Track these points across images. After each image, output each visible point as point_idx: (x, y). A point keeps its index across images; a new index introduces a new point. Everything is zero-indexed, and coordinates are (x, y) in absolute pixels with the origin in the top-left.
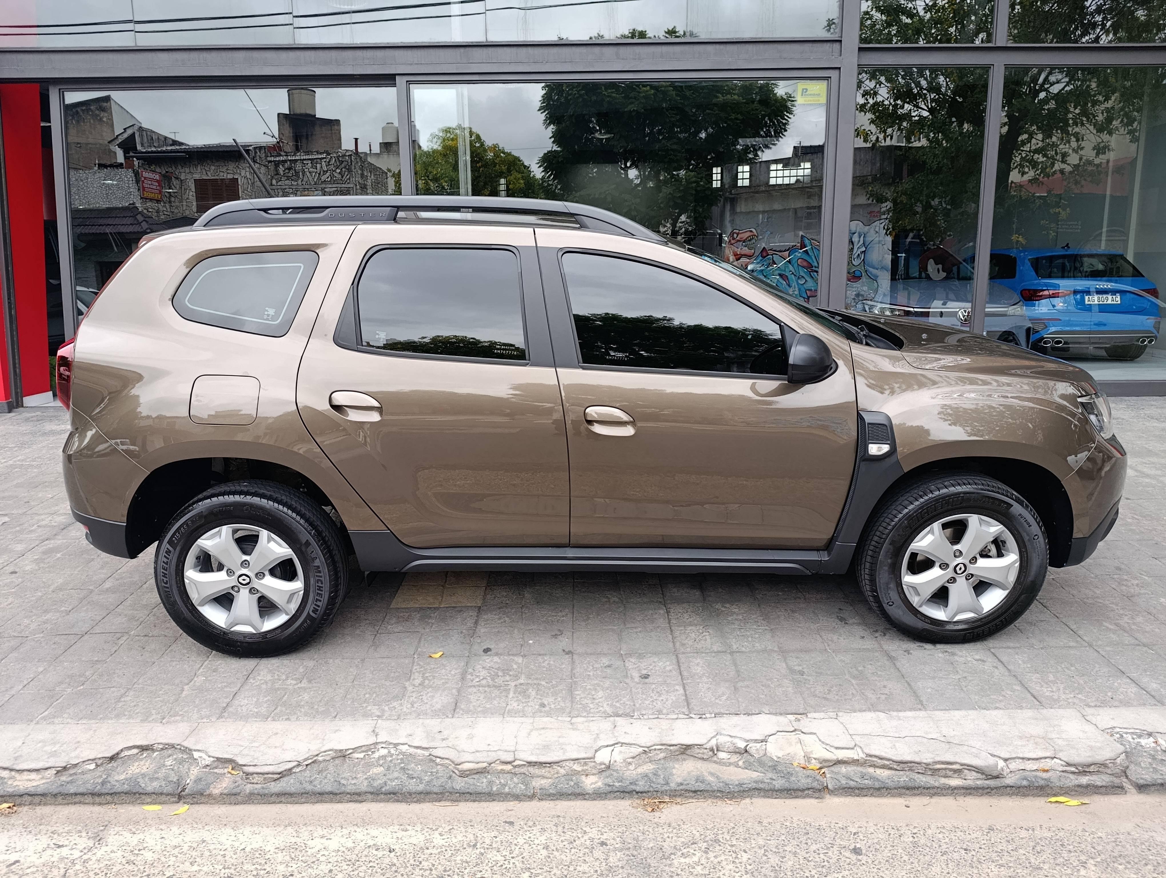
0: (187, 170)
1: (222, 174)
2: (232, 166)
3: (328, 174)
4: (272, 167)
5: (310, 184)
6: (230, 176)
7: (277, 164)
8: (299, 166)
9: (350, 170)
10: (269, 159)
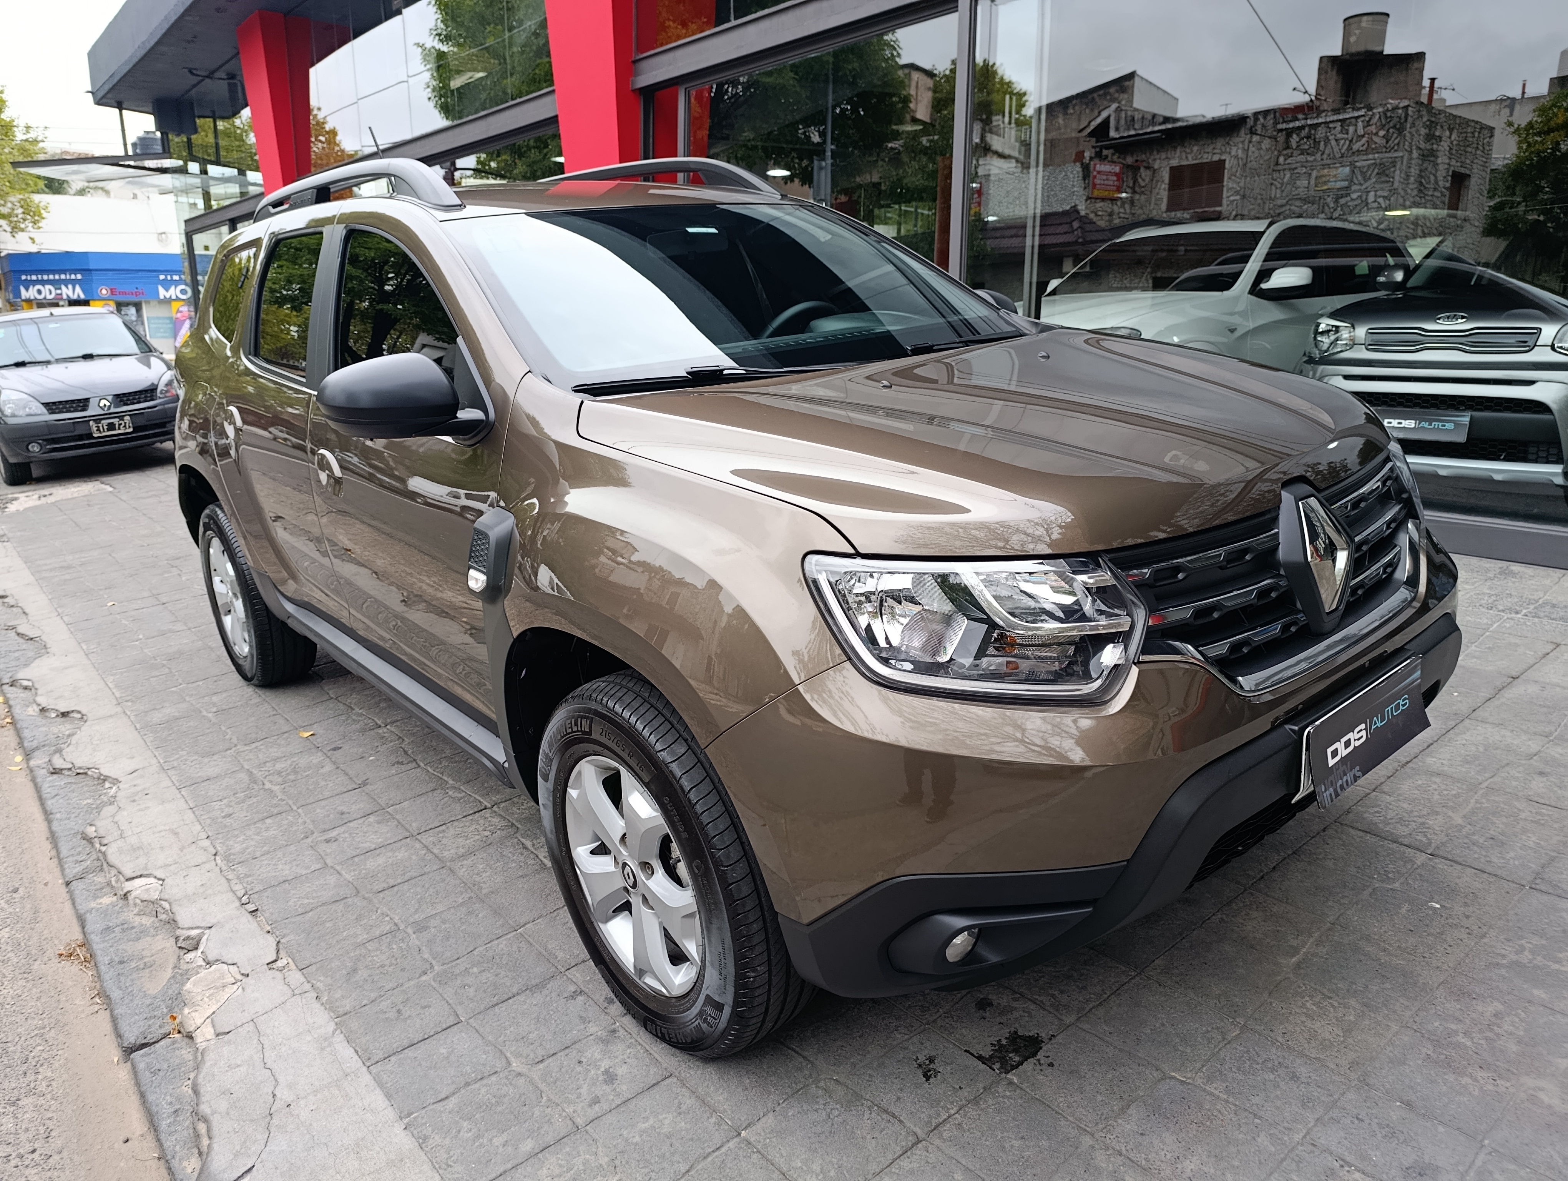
0: (1163, 155)
1: (1206, 156)
2: (1220, 143)
3: (1364, 140)
4: (1281, 138)
5: (1334, 158)
6: (1216, 158)
7: (1289, 133)
8: (1321, 133)
9: (1400, 130)
10: (1280, 126)
